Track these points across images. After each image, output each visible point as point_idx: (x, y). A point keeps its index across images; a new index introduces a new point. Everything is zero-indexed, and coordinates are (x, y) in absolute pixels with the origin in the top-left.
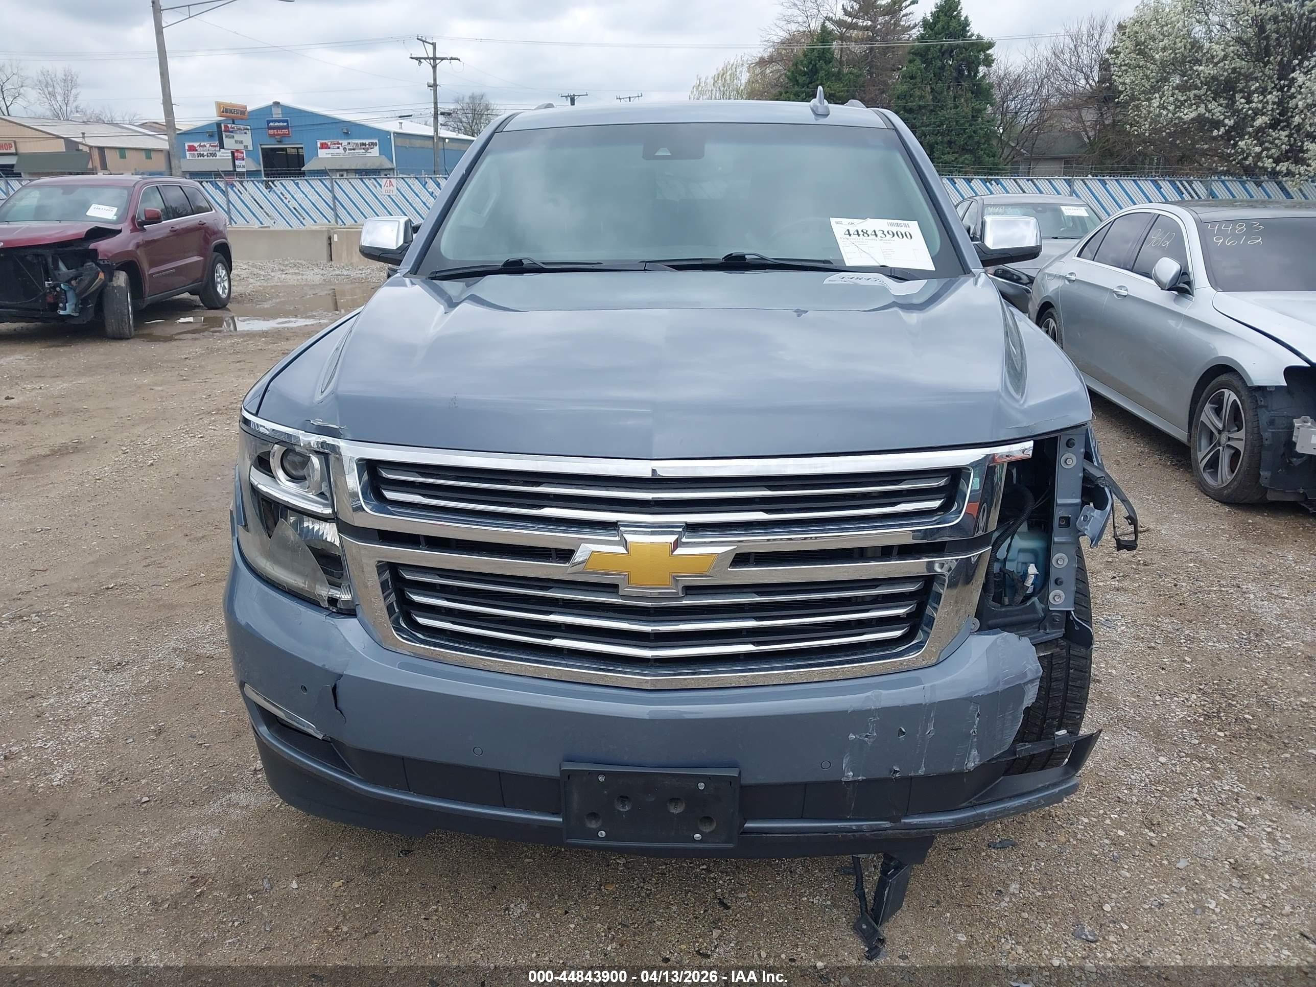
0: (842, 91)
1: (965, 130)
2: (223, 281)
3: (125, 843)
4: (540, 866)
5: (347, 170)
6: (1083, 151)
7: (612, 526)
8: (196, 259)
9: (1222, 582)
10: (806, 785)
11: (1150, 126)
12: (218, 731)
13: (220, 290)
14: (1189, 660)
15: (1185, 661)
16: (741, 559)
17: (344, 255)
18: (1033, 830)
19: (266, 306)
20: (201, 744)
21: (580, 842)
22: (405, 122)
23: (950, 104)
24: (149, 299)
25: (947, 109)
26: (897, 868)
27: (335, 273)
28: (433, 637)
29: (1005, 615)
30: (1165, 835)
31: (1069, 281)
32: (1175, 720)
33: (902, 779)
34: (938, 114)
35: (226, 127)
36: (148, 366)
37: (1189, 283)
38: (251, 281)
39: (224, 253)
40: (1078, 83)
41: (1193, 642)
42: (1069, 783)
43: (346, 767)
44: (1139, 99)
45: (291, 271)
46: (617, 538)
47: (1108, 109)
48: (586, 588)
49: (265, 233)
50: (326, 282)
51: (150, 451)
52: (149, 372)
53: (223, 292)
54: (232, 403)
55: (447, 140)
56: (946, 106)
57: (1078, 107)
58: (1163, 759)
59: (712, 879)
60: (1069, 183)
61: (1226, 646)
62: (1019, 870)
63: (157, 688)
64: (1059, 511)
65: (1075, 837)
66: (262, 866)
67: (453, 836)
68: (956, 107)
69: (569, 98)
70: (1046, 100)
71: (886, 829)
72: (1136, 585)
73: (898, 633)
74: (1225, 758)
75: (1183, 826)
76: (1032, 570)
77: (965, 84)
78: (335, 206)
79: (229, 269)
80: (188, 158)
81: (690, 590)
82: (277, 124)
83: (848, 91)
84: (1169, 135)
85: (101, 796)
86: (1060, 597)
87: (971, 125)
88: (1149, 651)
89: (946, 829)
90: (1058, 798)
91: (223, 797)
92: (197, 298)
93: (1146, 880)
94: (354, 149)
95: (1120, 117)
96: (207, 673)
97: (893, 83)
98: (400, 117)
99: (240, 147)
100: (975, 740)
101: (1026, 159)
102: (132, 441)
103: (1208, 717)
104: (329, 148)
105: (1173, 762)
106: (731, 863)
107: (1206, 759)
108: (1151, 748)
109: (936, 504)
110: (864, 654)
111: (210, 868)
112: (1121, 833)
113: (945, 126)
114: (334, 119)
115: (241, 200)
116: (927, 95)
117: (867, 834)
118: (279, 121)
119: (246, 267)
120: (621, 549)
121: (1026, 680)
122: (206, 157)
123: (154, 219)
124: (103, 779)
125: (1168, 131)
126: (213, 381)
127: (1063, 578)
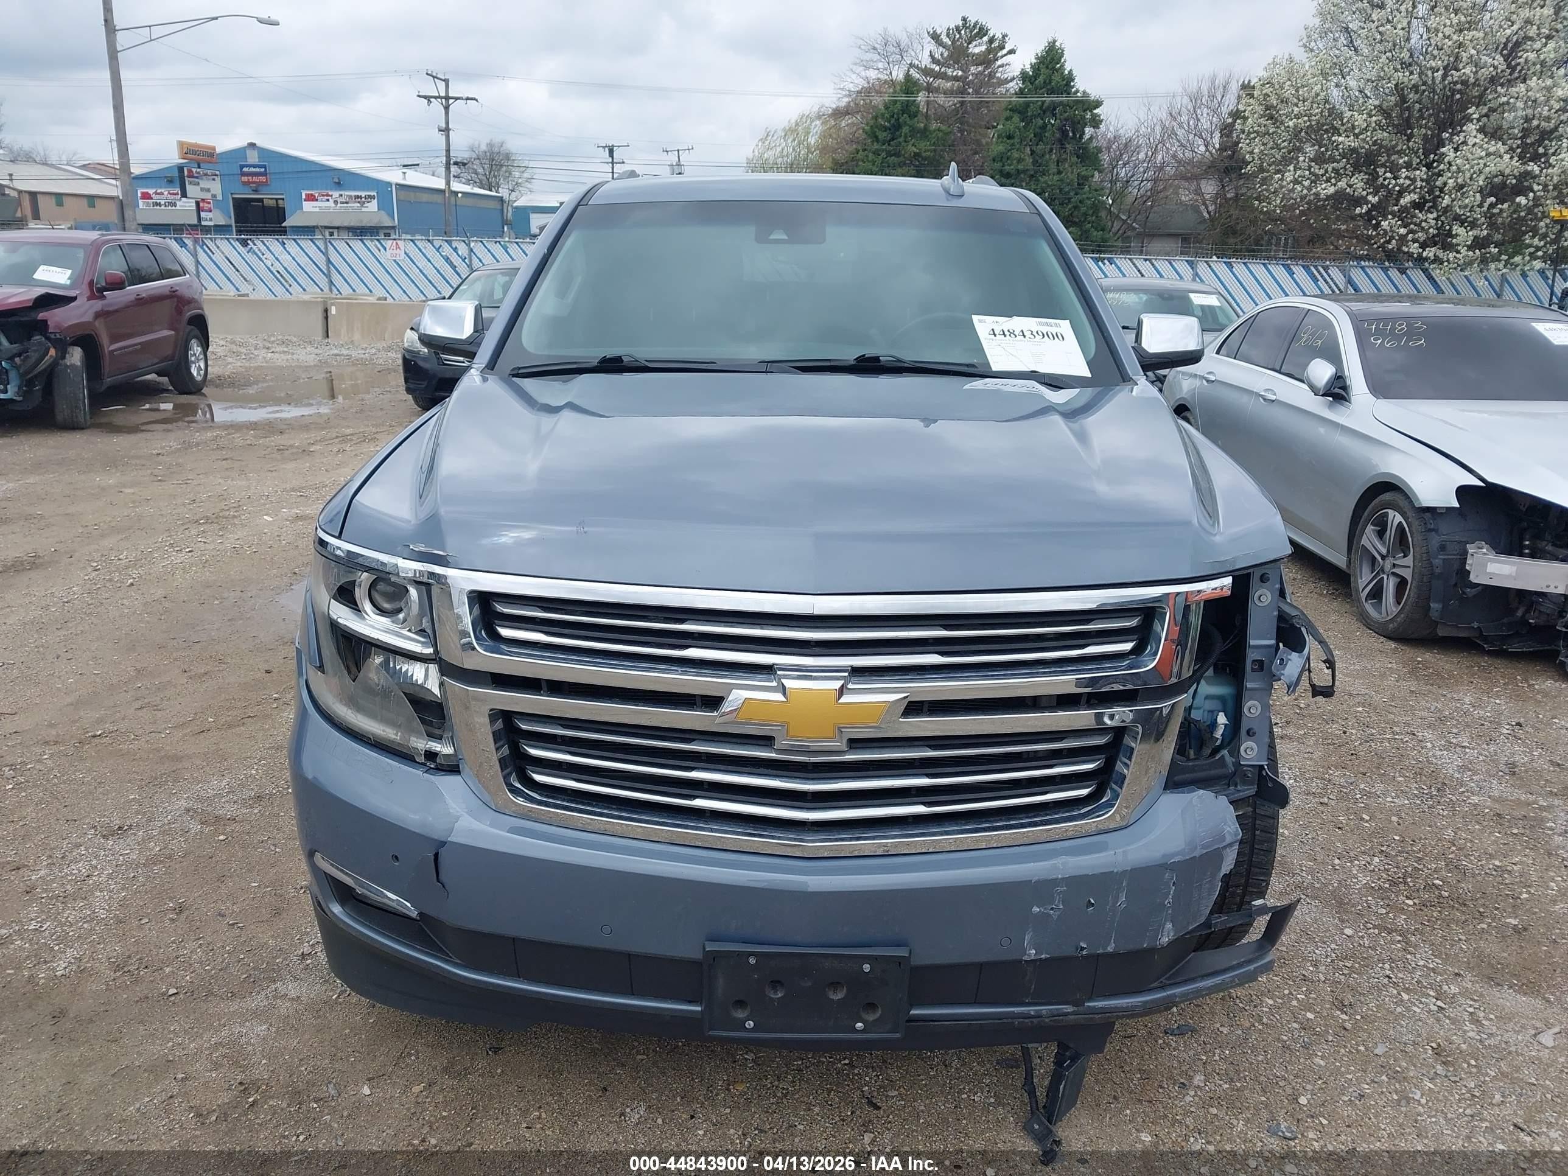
0: (928, 151)
1: (1069, 199)
2: (198, 360)
3: (153, 1043)
4: (655, 1064)
5: (338, 228)
6: (1202, 227)
7: (767, 670)
8: (166, 333)
9: (1395, 728)
10: (981, 966)
11: (1281, 202)
12: (252, 908)
13: (194, 371)
14: (1367, 818)
15: (1362, 819)
16: (914, 708)
17: (343, 331)
18: (1213, 1013)
19: (251, 392)
20: (233, 924)
21: (725, 1034)
22: (410, 172)
23: (1053, 168)
24: (108, 381)
25: (1049, 175)
26: (1074, 1059)
27: (332, 352)
28: (553, 798)
29: (1193, 770)
30: (1358, 1017)
31: (1208, 381)
32: (1358, 887)
33: (1088, 956)
34: (1038, 180)
35: (190, 171)
36: (111, 463)
37: (1345, 388)
38: (230, 360)
39: (199, 326)
40: (1196, 150)
41: (1370, 797)
42: (1264, 959)
43: (440, 950)
44: (1268, 171)
45: (278, 349)
46: (774, 684)
47: (1231, 180)
48: (735, 740)
49: (242, 301)
50: (322, 363)
51: (127, 568)
52: (114, 471)
53: (198, 374)
54: (223, 510)
55: (460, 195)
56: (1048, 171)
57: (1197, 178)
58: (1349, 932)
59: (856, 1075)
60: (1191, 264)
61: (1407, 802)
62: (1202, 1060)
63: (170, 857)
64: (1253, 653)
65: (1260, 1021)
66: (325, 1069)
67: (549, 1030)
68: (1059, 173)
69: (607, 149)
70: (1161, 168)
71: (1068, 1014)
72: (1302, 732)
73: (1085, 792)
74: (1416, 930)
75: (1377, 1006)
76: (1222, 719)
77: (1069, 147)
78: (329, 271)
79: (205, 344)
80: (141, 207)
81: (855, 743)
82: (252, 169)
83: (935, 150)
84: (1302, 213)
85: (117, 988)
86: (1252, 749)
87: (1076, 194)
88: (1321, 808)
89: (1133, 1013)
90: (1252, 977)
91: (268, 987)
92: (165, 380)
93: (1343, 1069)
94: (347, 203)
95: (1244, 190)
96: (230, 838)
97: (987, 143)
98: (404, 166)
99: (207, 196)
100: (1170, 912)
101: (1139, 234)
102: (102, 555)
103: (1393, 883)
104: (317, 200)
105: (1360, 934)
106: (877, 1057)
107: (1396, 930)
108: (1334, 918)
109: (1128, 646)
110: (1047, 815)
111: (261, 1071)
112: (1310, 1015)
113: (1047, 194)
114: (323, 165)
115: (213, 261)
116: (1027, 157)
117: (1047, 1020)
118: (255, 166)
119: (222, 343)
120: (778, 697)
121: (1224, 844)
122: (163, 207)
123: (117, 285)
124: (118, 968)
125: (1301, 208)
126: (195, 482)
127: (1256, 729)
